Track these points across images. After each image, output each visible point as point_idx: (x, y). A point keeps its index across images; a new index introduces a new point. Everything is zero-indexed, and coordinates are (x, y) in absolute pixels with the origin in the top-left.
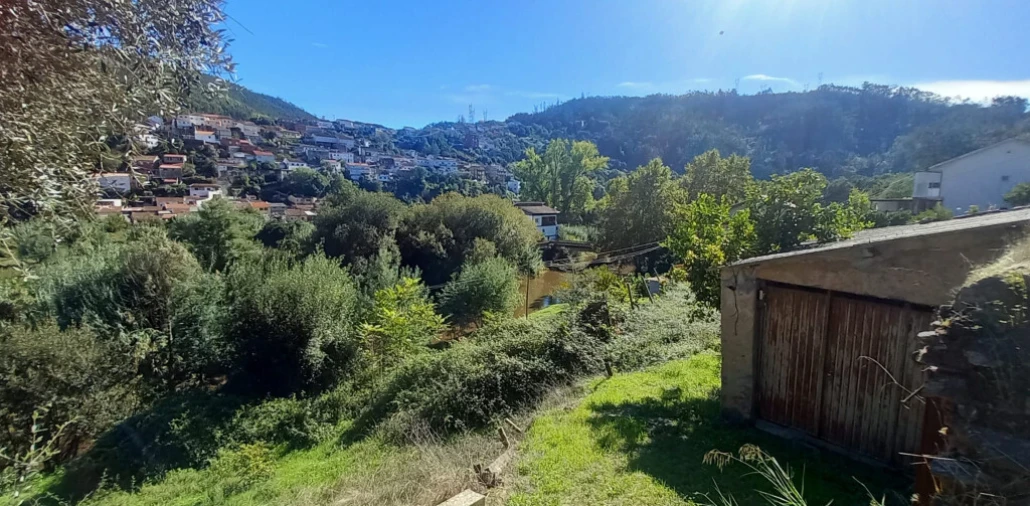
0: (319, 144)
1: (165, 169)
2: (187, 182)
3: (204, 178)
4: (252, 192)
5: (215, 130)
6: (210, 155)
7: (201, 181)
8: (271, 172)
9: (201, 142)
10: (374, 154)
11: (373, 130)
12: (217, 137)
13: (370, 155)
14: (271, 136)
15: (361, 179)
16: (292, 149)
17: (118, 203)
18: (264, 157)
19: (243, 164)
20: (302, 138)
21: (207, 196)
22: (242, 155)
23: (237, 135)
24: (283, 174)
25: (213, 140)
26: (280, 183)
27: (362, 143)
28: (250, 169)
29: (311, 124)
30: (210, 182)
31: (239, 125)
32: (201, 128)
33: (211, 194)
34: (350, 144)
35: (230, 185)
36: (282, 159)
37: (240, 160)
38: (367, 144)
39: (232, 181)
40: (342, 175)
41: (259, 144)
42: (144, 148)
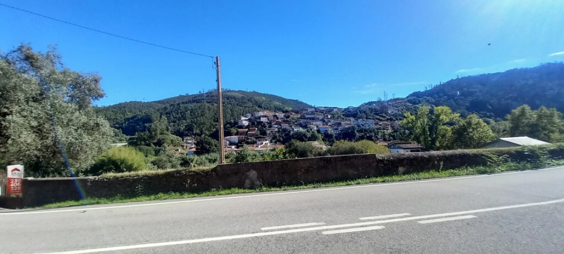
0: (308, 118)
1: (249, 134)
2: (256, 138)
3: (262, 136)
4: (279, 141)
5: (268, 117)
6: (265, 127)
7: (261, 138)
8: (287, 132)
9: (262, 122)
10: (332, 121)
11: (333, 110)
12: (268, 119)
13: (330, 121)
14: (288, 117)
15: (325, 133)
16: (296, 122)
17: (233, 147)
18: (285, 126)
19: (276, 130)
20: (301, 116)
21: (262, 144)
22: (276, 126)
23: (275, 118)
24: (292, 132)
25: (267, 121)
27: (327, 116)
28: (279, 131)
29: (305, 110)
30: (264, 138)
31: (277, 114)
32: (263, 116)
33: (264, 142)
34: (321, 117)
35: (271, 139)
36: (292, 126)
37: (275, 128)
38: (329, 117)
39: (272, 137)
40: (316, 132)
41: (284, 121)
42: (244, 126)
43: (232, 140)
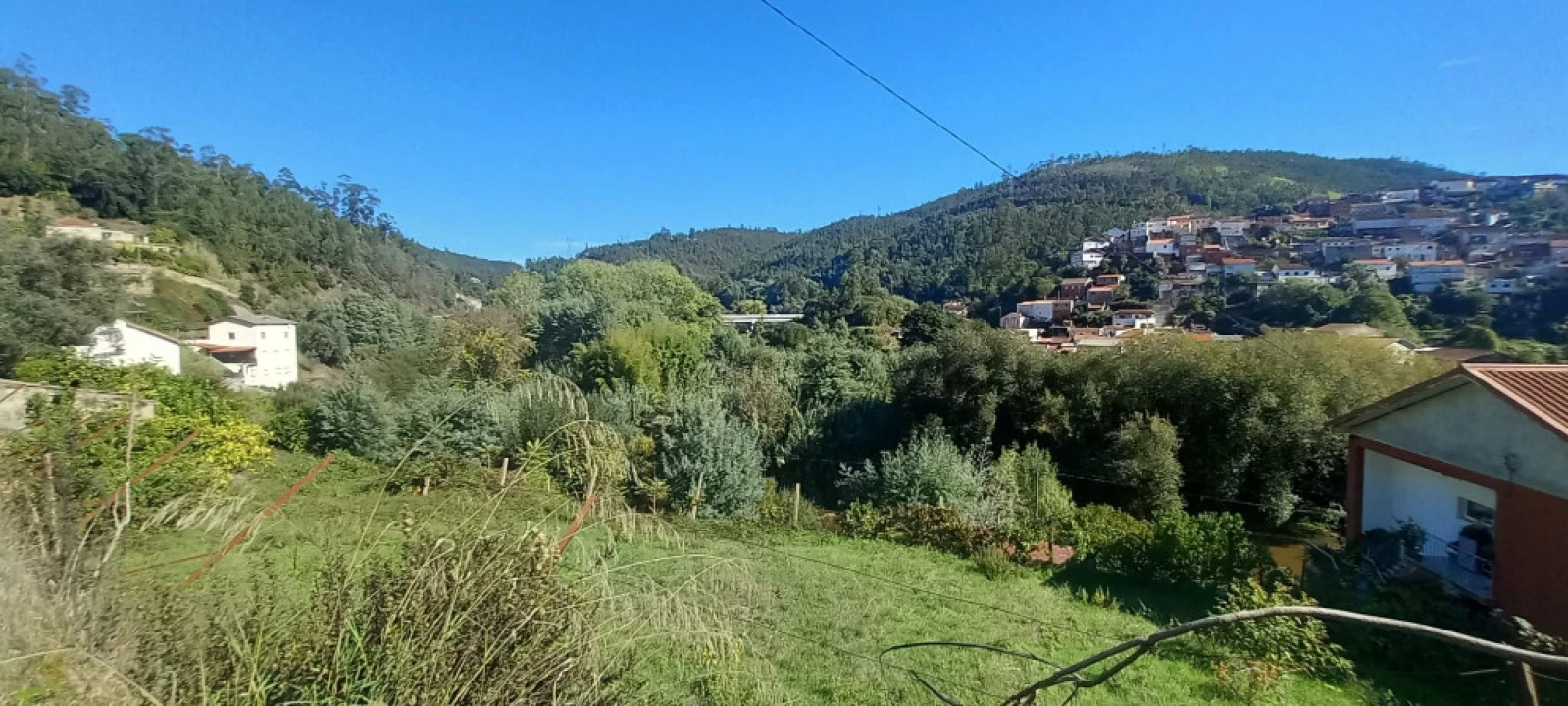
0: (1362, 233)
1: (1094, 293)
2: (1114, 308)
3: (1138, 302)
4: (1201, 318)
5: (1177, 237)
6: (1156, 271)
7: (1132, 306)
8: (1242, 288)
9: (1151, 256)
10: (1503, 237)
11: (1528, 188)
12: (1176, 245)
14: (1266, 232)
16: (1298, 248)
17: (1033, 333)
18: (1244, 267)
19: (1200, 279)
21: (1131, 325)
22: (1202, 266)
23: (1208, 237)
24: (1262, 289)
25: (1169, 250)
26: (1254, 304)
27: (1481, 218)
28: (1208, 286)
30: (1144, 307)
31: (1217, 224)
32: (1155, 236)
33: (1138, 323)
34: (1441, 224)
35: (1171, 309)
36: (1271, 266)
37: (1197, 272)
38: (1493, 220)
39: (1175, 303)
41: (1242, 248)
42: (1082, 269)
43: (1036, 314)
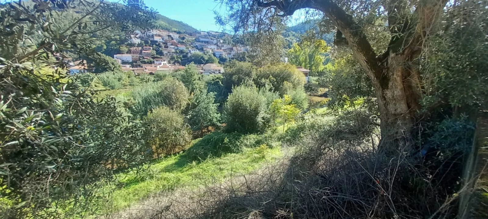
0: (202, 42)
1: (144, 53)
2: (153, 58)
3: (159, 56)
4: (178, 62)
5: (162, 36)
6: (160, 47)
7: (158, 58)
8: (185, 54)
9: (157, 42)
10: (225, 46)
11: (224, 35)
12: (163, 39)
13: (223, 46)
14: (183, 38)
15: (220, 56)
16: (192, 44)
18: (182, 47)
19: (173, 51)
20: (195, 39)
21: (161, 64)
22: (173, 47)
23: (170, 38)
24: (189, 55)
25: (161, 40)
26: (188, 59)
27: (220, 41)
28: (176, 52)
29: (198, 33)
30: (162, 58)
31: (170, 34)
32: (156, 35)
33: (162, 63)
34: (215, 41)
35: (169, 59)
36: (188, 48)
37: (172, 49)
38: (222, 41)
39: (170, 57)
40: (212, 55)
41: (179, 42)
42: (135, 44)
43: (124, 59)
